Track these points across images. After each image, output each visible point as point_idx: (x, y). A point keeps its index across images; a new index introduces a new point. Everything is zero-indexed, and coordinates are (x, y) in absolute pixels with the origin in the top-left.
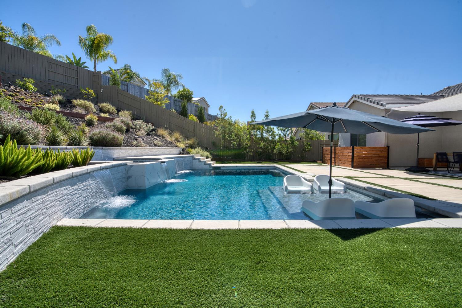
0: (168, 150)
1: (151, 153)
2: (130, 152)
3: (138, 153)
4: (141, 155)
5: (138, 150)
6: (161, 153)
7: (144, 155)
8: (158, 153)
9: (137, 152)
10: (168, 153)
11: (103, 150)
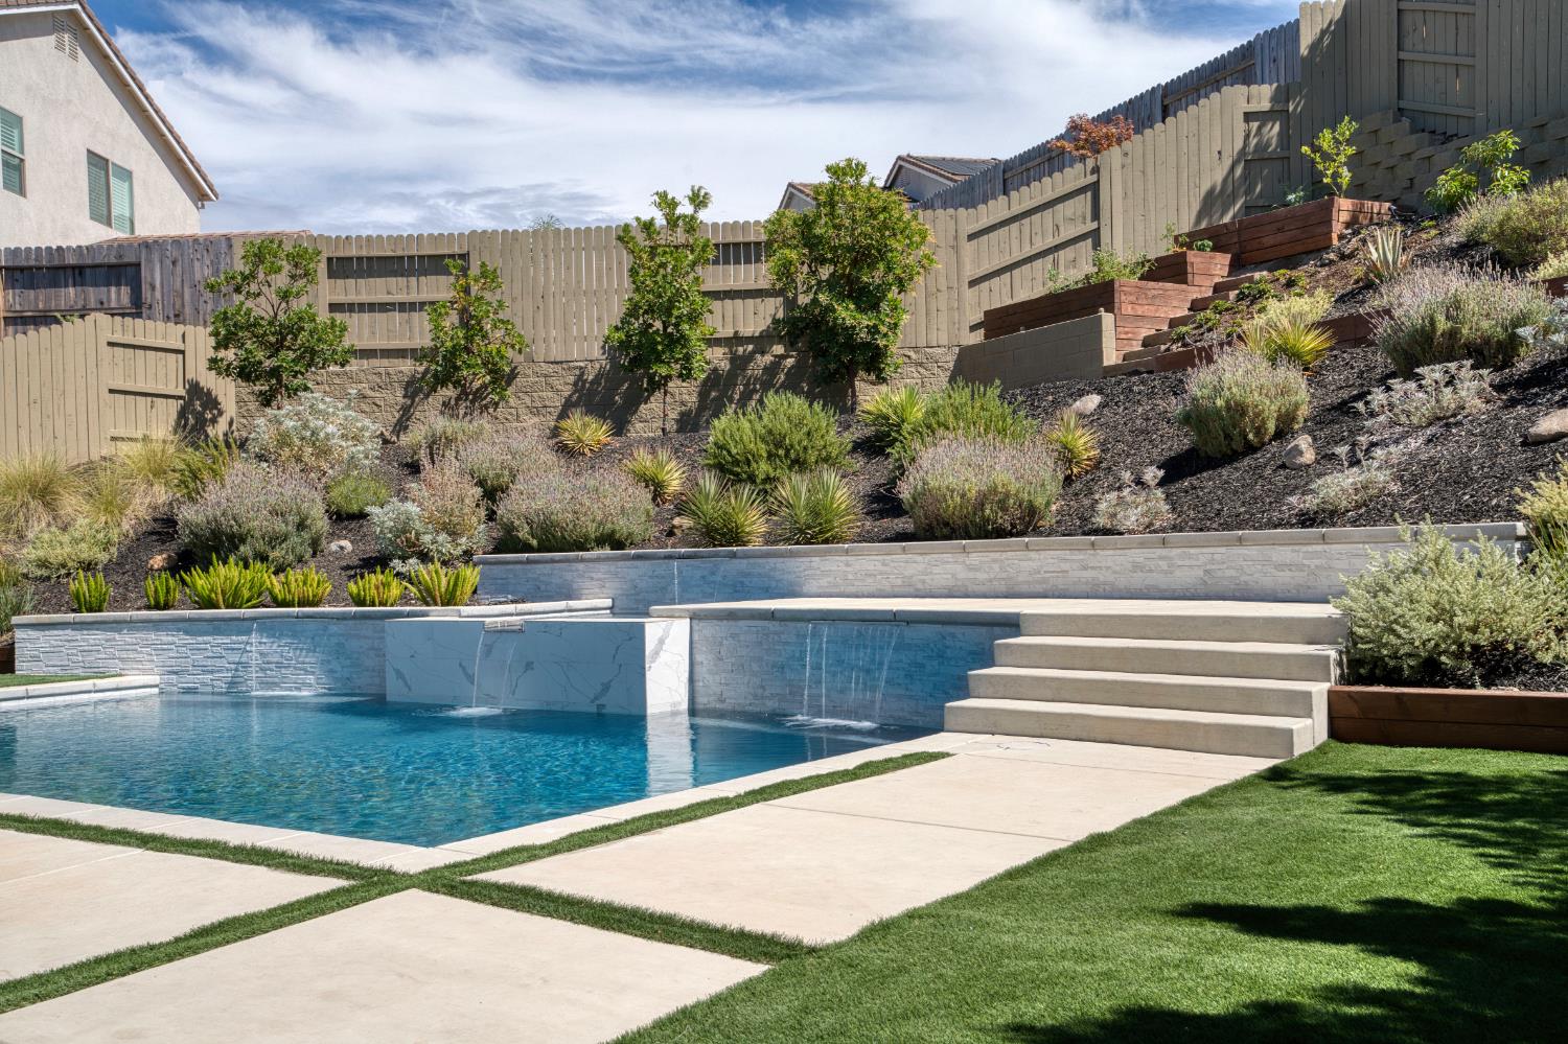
0: (1284, 554)
1: (1089, 574)
2: (921, 567)
3: (981, 576)
4: (1003, 588)
5: (975, 558)
6: (1186, 576)
7: (1024, 588)
8: (1159, 580)
9: (971, 568)
10: (1285, 578)
11: (745, 561)
